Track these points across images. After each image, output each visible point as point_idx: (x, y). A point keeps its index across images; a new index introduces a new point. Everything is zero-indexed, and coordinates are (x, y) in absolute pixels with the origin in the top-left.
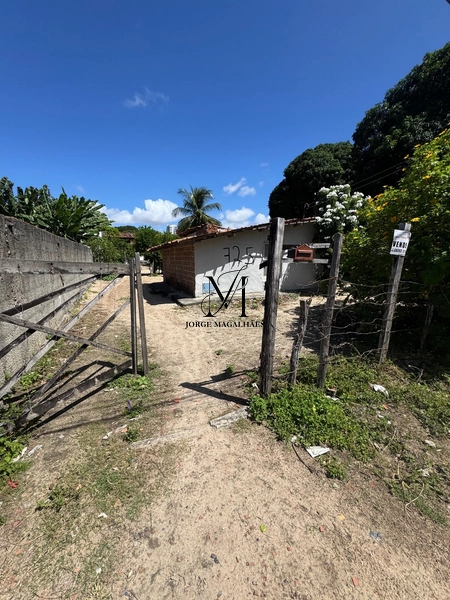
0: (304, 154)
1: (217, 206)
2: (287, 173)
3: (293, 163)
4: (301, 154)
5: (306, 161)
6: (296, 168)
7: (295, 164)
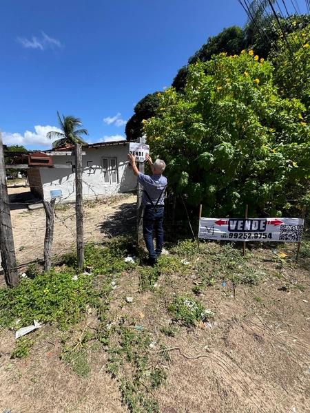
0: (146, 97)
1: (85, 132)
2: (136, 110)
3: (139, 103)
4: (144, 97)
5: (147, 103)
6: (141, 106)
7: (141, 103)
